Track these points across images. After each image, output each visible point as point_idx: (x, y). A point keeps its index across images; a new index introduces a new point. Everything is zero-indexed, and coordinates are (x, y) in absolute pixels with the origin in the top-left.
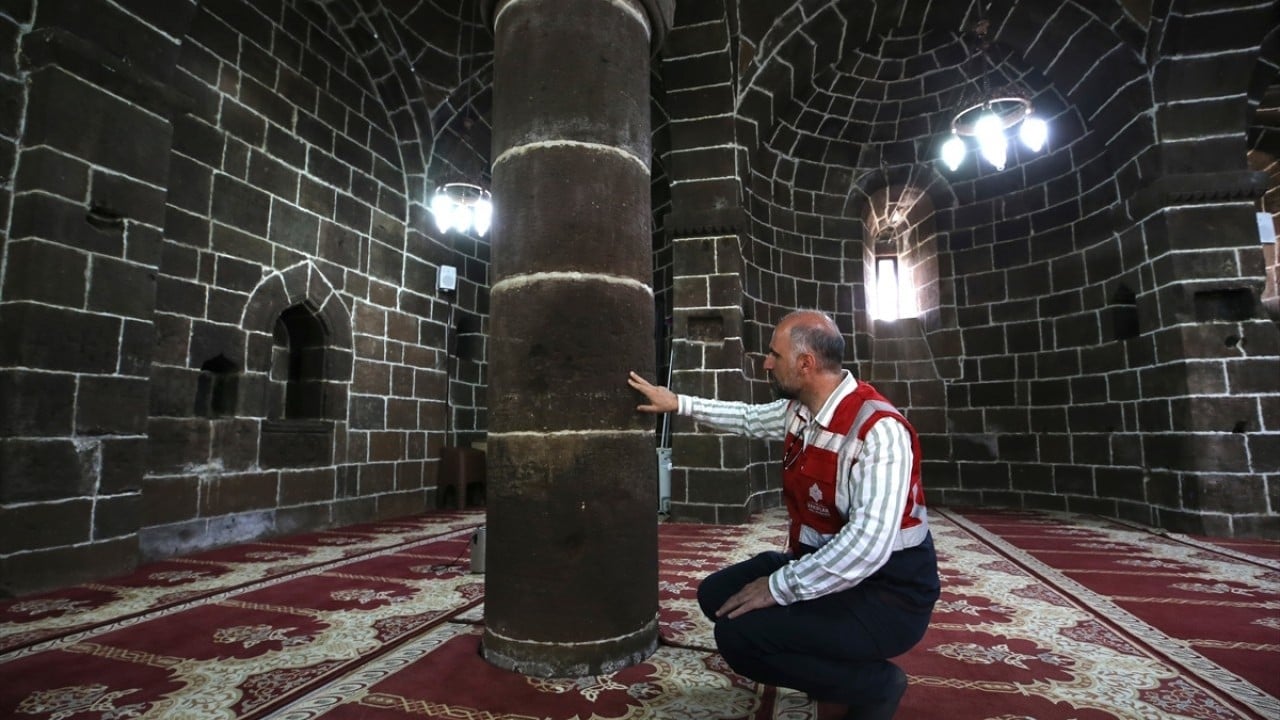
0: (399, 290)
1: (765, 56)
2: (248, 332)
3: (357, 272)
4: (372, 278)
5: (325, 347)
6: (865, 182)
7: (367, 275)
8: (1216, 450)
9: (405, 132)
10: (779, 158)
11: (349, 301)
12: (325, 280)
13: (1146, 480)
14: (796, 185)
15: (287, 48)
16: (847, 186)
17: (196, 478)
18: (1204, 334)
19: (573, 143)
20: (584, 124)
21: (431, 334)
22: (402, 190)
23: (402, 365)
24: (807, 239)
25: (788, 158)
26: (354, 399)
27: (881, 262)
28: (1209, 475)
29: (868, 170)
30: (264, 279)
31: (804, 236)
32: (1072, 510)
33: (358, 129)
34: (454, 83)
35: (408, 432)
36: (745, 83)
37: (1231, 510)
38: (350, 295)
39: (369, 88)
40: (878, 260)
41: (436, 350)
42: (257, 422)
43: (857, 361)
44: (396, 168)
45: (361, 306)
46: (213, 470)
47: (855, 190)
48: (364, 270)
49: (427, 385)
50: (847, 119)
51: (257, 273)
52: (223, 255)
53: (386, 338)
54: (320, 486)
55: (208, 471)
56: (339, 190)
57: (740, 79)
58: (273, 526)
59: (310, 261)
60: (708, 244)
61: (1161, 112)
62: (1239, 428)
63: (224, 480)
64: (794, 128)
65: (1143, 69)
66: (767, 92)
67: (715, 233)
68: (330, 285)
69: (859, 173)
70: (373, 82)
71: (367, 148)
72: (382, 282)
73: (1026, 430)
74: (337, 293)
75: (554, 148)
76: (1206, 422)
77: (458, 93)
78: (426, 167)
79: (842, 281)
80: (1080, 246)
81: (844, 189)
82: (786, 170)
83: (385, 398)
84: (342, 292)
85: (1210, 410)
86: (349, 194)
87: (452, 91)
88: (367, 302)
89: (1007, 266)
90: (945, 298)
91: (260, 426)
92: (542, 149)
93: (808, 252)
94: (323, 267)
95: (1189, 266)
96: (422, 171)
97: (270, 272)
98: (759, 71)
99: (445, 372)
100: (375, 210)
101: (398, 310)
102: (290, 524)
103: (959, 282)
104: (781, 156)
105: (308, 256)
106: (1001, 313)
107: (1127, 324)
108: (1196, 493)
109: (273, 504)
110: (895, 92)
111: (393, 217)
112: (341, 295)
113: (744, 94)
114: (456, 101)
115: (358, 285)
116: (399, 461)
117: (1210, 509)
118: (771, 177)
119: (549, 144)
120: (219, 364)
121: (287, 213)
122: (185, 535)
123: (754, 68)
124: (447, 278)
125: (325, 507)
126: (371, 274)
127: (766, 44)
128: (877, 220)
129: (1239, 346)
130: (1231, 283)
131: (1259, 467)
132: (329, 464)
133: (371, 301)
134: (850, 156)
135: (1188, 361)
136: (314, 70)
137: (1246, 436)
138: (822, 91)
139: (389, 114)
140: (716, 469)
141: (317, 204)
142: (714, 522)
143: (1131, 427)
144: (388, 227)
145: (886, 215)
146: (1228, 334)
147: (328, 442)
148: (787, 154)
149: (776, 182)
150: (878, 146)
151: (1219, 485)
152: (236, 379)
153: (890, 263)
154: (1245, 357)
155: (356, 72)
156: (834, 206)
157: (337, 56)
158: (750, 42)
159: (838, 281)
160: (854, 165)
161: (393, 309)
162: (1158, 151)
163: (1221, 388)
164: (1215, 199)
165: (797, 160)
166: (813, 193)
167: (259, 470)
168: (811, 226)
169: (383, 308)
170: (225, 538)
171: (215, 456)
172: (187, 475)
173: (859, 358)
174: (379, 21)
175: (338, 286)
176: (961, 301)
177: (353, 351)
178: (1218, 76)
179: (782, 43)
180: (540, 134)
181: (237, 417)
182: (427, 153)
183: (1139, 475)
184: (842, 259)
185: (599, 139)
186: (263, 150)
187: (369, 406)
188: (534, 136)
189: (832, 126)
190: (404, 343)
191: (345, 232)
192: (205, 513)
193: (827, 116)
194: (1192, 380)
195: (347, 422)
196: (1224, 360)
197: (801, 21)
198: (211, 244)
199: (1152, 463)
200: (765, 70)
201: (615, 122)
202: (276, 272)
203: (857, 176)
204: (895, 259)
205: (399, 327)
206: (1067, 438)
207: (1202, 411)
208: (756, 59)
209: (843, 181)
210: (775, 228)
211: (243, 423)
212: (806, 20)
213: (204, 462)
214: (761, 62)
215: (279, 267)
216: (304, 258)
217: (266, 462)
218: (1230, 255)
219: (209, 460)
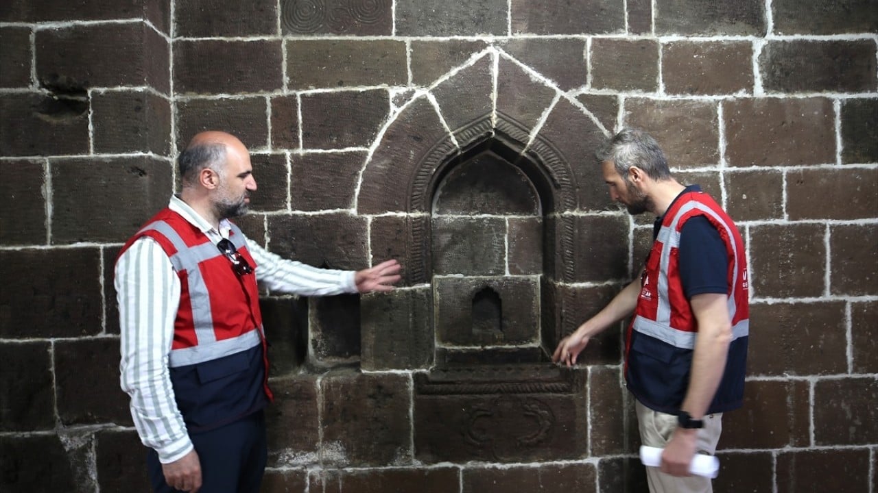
0: (758, 44)
2: (369, 218)
3: (625, 35)
4: (668, 39)
5: (557, 215)
7: (652, 36)
12: (536, 76)
17: (302, 474)
23: (784, 221)
30: (395, 112)
35: (812, 380)
38: (606, 92)
42: (406, 378)
45: (638, 111)
46: (327, 463)
48: (640, 24)
51: (379, 103)
52: (312, 91)
53: (723, 167)
55: (319, 462)
59: (495, 48)
63: (348, 478)
68: (549, 83)
72: (697, 39)
74: (571, 96)
84: (586, 90)
88: (661, 95)
91: (411, 386)
94: (528, 52)
101: (759, 92)
105: (490, 38)
112: (582, 98)
115: (629, 65)
126: (663, 28)
132: (581, 453)
133: (671, 90)
161: (741, 95)
167: (417, 464)
169: (707, 98)
171: (329, 438)
172: (285, 469)
175: (570, 78)
181: (364, 371)
190: (784, 170)
198: (286, 79)
202: (419, 93)
211: (377, 383)
213: (311, 448)
215: (421, 80)
216: (481, 46)
219: (319, 444)
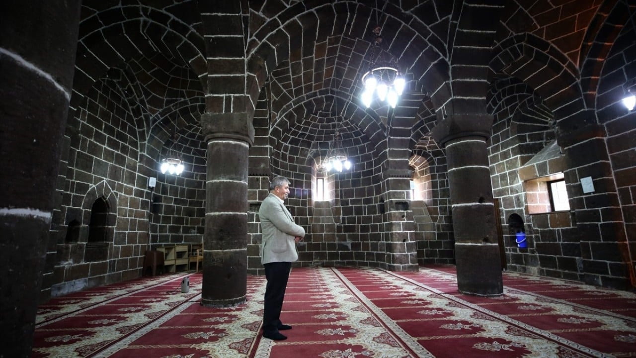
0: (134, 188)
1: (280, 117)
2: (84, 210)
3: (120, 183)
4: (125, 185)
5: (107, 213)
6: (313, 154)
7: (123, 184)
8: (399, 247)
9: (140, 125)
10: (284, 145)
11: (117, 194)
12: (109, 187)
13: (386, 256)
14: (289, 154)
15: (103, 100)
16: (307, 154)
17: (64, 267)
18: (397, 214)
19: (231, 181)
20: (234, 176)
21: (144, 205)
22: (137, 149)
23: (133, 218)
24: (292, 173)
25: (287, 144)
26: (116, 233)
27: (319, 180)
28: (397, 254)
29: (314, 150)
30: (90, 189)
31: (291, 172)
32: (370, 266)
33: (124, 127)
34: (162, 107)
35: (134, 245)
36: (273, 125)
37: (401, 263)
38: (117, 192)
39: (129, 111)
40: (317, 179)
41: (145, 211)
42: (84, 244)
43: (308, 217)
44: (136, 140)
45: (120, 195)
46: (69, 264)
47: (310, 156)
48: (122, 182)
49: (142, 226)
50: (307, 133)
51: (88, 186)
52: (78, 182)
53: (128, 208)
54: (102, 269)
55: (68, 264)
56: (116, 152)
57: (271, 124)
58: (87, 285)
59: (105, 180)
60: (258, 179)
61: (389, 150)
62: (404, 241)
63: (73, 267)
64: (289, 135)
65: (386, 138)
66: (280, 129)
67: (261, 176)
68: (111, 189)
69: (311, 151)
70: (130, 108)
71: (127, 134)
72: (128, 186)
73: (358, 240)
75: (226, 182)
76: (397, 239)
77: (163, 111)
78: (147, 139)
79: (304, 188)
80: (373, 184)
81: (306, 156)
82: (286, 149)
83: (127, 232)
84: (115, 191)
85: (398, 236)
86: (119, 153)
87: (160, 110)
88: (123, 194)
89: (355, 187)
90: (337, 196)
91: (85, 246)
92: (223, 182)
93: (293, 177)
94: (109, 182)
95: (394, 195)
96: (145, 140)
97: (92, 186)
98: (278, 122)
99: (148, 220)
100: (128, 157)
101: (133, 196)
102: (93, 284)
103: (341, 191)
104: (284, 144)
105: (104, 178)
106: (353, 202)
107: (383, 209)
108: (394, 259)
109: (87, 276)
110: (322, 127)
111: (133, 159)
112: (114, 192)
113: (272, 129)
114: (162, 114)
115: (120, 188)
116: (130, 257)
117: (397, 264)
118: (280, 151)
119: (225, 181)
120: (74, 223)
121: (98, 162)
122: (59, 289)
123: (276, 120)
124: (152, 182)
125: (104, 276)
126: (125, 183)
127: (280, 113)
128: (317, 166)
129: (405, 218)
130: (404, 200)
131: (408, 252)
132: (106, 259)
133: (124, 193)
134: (309, 145)
135: (393, 222)
136: (111, 107)
137: (405, 243)
138: (299, 124)
139: (135, 119)
140: (258, 257)
141: (108, 158)
142: (256, 275)
143: (383, 241)
144: (132, 164)
145: (320, 164)
146: (402, 215)
147: (107, 250)
148: (287, 143)
149: (282, 153)
150: (318, 142)
151: (399, 257)
152: (79, 228)
153: (321, 180)
154: (406, 221)
155: (125, 105)
156: (302, 161)
157: (118, 99)
158: (275, 113)
159: (302, 188)
160: (309, 148)
161: (131, 196)
162: (388, 161)
163: (400, 230)
164: (400, 177)
165: (290, 146)
166: (295, 156)
167: (84, 263)
168: (294, 168)
169: (128, 196)
170: (72, 290)
171: (71, 258)
172: (61, 266)
173: (309, 215)
174: (136, 87)
175: (113, 189)
176: (341, 197)
177: (117, 214)
178: (402, 143)
179: (286, 113)
180: (223, 178)
181: (79, 243)
182: (148, 132)
183: (384, 254)
184: (304, 180)
185: (237, 179)
186: (92, 140)
187: (121, 235)
188: (221, 178)
189: (302, 135)
190: (134, 209)
191: (117, 167)
192: (66, 281)
193: (300, 132)
194: (394, 227)
195: (113, 242)
196: (401, 222)
197: (292, 107)
198: (74, 178)
199: (387, 251)
200: (280, 121)
201: (241, 175)
202: (94, 186)
203: (310, 151)
204: (323, 179)
205: (133, 203)
206: (368, 243)
207: (396, 236)
208: (277, 117)
209: (306, 153)
210: (281, 169)
211: (80, 245)
212: (294, 107)
213: (67, 261)
214: (279, 119)
215: (95, 184)
216: (103, 179)
217: (86, 260)
218: (404, 193)
219: (69, 260)
